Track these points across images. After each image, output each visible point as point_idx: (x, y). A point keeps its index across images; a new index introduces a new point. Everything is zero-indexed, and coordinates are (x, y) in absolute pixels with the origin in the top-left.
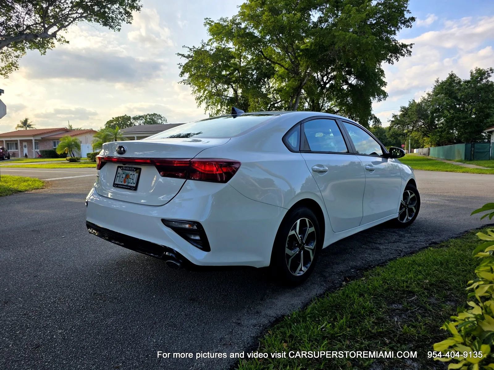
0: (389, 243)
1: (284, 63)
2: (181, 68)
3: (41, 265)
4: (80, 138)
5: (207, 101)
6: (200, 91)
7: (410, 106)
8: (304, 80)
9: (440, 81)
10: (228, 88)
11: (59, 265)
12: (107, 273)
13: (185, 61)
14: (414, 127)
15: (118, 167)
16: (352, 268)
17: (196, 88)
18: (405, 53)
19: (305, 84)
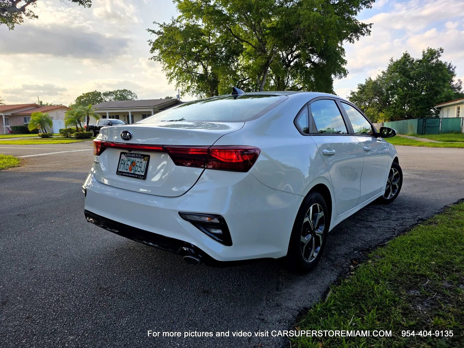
0: (380, 221)
1: (251, 41)
2: (151, 45)
3: (35, 256)
4: (50, 114)
5: (178, 77)
6: (170, 68)
7: (366, 84)
8: (271, 59)
9: (395, 60)
10: (198, 65)
11: (54, 255)
12: (108, 263)
13: (155, 37)
14: (369, 103)
15: (122, 153)
16: (355, 249)
17: (167, 65)
18: (365, 32)
19: (272, 62)
